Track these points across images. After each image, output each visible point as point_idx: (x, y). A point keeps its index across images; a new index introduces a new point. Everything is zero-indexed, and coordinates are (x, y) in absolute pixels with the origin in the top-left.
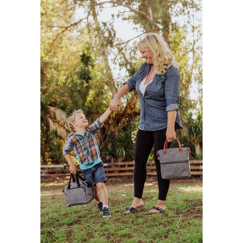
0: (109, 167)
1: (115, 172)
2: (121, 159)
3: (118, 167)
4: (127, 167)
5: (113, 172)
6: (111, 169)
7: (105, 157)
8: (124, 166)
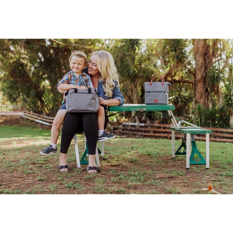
0: (145, 127)
1: (150, 132)
2: (158, 121)
3: (153, 128)
4: (162, 128)
5: (148, 132)
6: (146, 129)
7: (141, 117)
8: (160, 127)
